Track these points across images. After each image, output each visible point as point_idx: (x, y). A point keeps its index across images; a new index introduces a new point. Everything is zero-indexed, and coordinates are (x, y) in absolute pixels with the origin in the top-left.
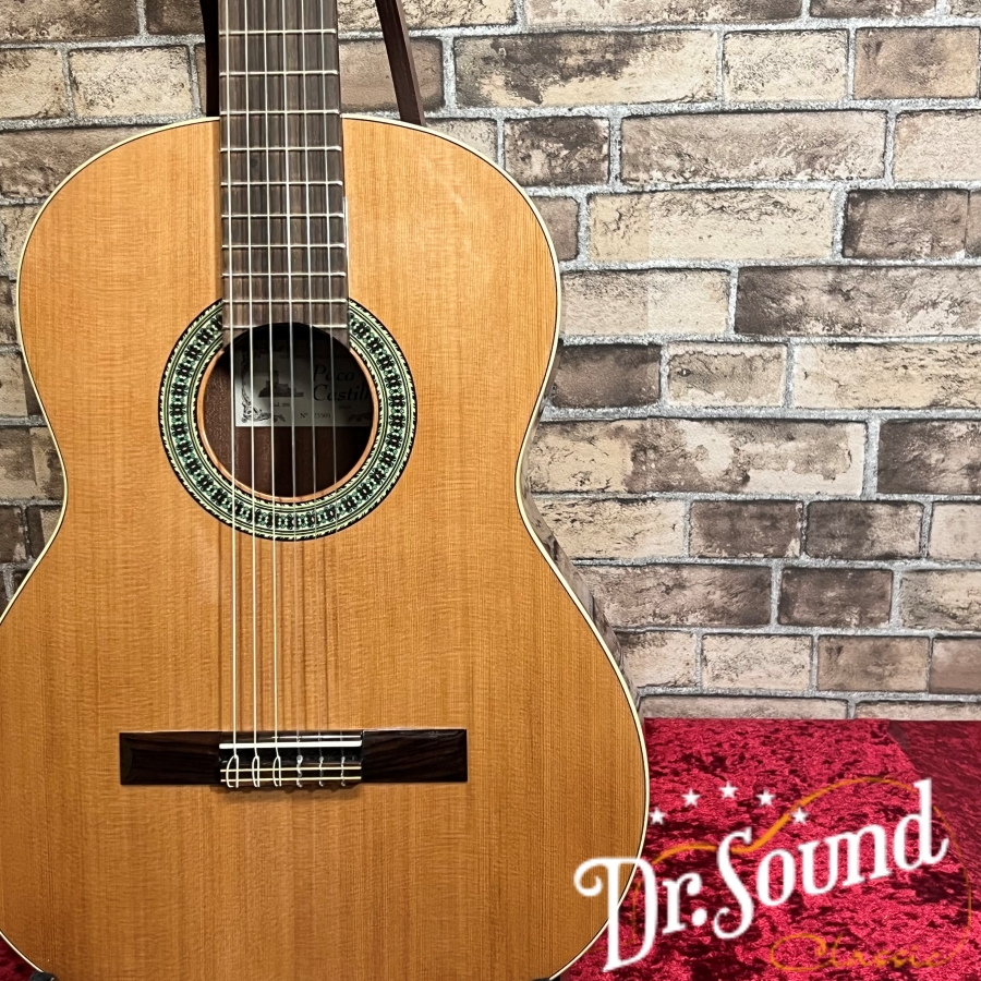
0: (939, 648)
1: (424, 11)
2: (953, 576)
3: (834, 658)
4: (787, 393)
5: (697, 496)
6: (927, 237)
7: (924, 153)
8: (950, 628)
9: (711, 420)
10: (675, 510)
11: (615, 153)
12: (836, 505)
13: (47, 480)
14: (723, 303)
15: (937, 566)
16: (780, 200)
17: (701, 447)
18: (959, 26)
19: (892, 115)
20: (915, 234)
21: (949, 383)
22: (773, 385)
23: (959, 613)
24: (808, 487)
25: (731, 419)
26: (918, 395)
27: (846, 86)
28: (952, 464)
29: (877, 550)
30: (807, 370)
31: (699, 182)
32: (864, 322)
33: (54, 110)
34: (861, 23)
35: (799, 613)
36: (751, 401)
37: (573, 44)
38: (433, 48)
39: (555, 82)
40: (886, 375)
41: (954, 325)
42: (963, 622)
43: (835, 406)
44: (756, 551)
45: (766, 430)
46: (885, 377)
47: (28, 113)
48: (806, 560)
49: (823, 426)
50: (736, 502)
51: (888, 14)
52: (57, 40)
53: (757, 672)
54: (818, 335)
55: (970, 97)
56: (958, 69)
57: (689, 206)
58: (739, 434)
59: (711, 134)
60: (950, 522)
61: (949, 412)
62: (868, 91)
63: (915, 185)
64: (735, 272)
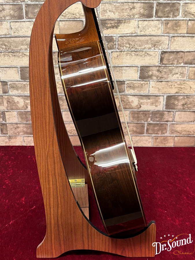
0: (176, 138)
1: (80, 15)
2: (179, 125)
3: (156, 140)
4: (149, 90)
5: (131, 110)
6: (176, 61)
8: (178, 134)
9: (134, 96)
10: (127, 112)
11: (117, 43)
12: (157, 112)
13: (7, 106)
14: (137, 73)
15: (176, 123)
16: (148, 53)
17: (132, 101)
18: (183, 20)
19: (170, 37)
20: (174, 60)
21: (179, 89)
22: (146, 89)
23: (180, 132)
24: (152, 108)
25: (138, 95)
26: (173, 91)
27: (161, 31)
28: (180, 104)
29: (165, 120)
30: (153, 86)
31: (133, 49)
32: (164, 77)
33: (7, 34)
34: (165, 19)
35: (150, 132)
36: (142, 92)
37: (109, 22)
38: (82, 22)
39: (105, 29)
40: (168, 87)
41: (181, 78)
42: (181, 133)
43: (158, 93)
44: (142, 120)
45: (145, 98)
46: (167, 87)
47: (2, 34)
48: (151, 122)
49: (155, 97)
50: (139, 111)
51: (170, 17)
52: (8, 20)
53: (142, 143)
54: (155, 79)
55: (185, 34)
56: (183, 28)
57: (131, 54)
58: (140, 98)
59: (136, 40)
60: (179, 115)
61: (179, 94)
62: (166, 32)
63: (174, 51)
64: (140, 67)
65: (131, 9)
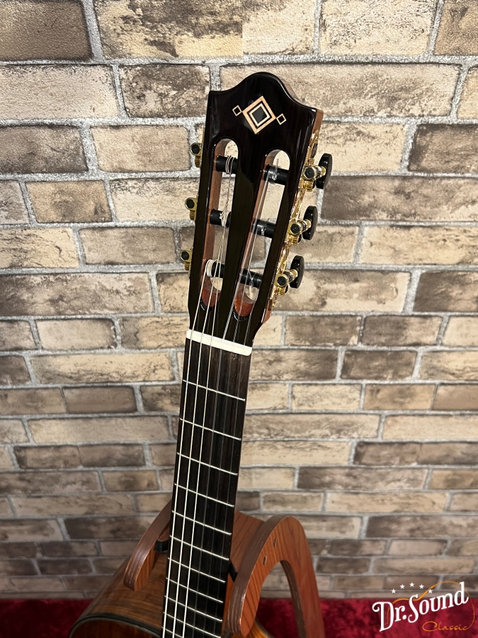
1: (122, 376)
2: (399, 560)
3: (341, 582)
6: (398, 458)
7: (400, 429)
12: (345, 541)
14: (292, 478)
15: (391, 557)
16: (322, 444)
18: (424, 384)
19: (383, 416)
20: (391, 457)
21: (404, 505)
22: (316, 504)
23: (400, 569)
24: (332, 535)
26: (388, 508)
27: (359, 405)
28: (402, 529)
29: (364, 553)
30: (335, 499)
31: (279, 438)
32: (363, 486)
34: (369, 382)
35: (326, 570)
36: (305, 509)
38: (128, 390)
40: (373, 503)
41: (409, 487)
42: (401, 572)
43: (347, 511)
45: (312, 519)
48: (329, 556)
49: (340, 518)
51: (385, 379)
54: (339, 489)
55: (427, 410)
56: (421, 399)
57: (274, 446)
59: (286, 421)
60: (399, 545)
61: (402, 514)
62: (371, 407)
63: (394, 441)
64: (298, 468)
65: (270, 363)
